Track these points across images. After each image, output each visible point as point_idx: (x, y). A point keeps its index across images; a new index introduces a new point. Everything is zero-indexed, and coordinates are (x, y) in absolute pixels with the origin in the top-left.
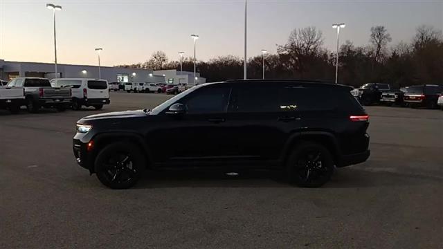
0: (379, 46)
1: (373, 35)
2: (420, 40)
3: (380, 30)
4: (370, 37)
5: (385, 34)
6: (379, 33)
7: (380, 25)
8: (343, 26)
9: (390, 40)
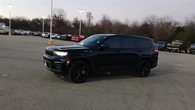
0: (89, 20)
1: (87, 16)
2: (104, 20)
3: (90, 13)
4: (86, 16)
5: (92, 15)
6: (89, 15)
7: (90, 12)
8: (83, 11)
9: (93, 18)
